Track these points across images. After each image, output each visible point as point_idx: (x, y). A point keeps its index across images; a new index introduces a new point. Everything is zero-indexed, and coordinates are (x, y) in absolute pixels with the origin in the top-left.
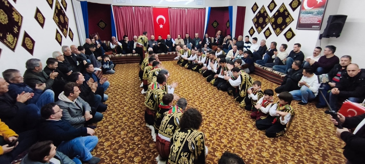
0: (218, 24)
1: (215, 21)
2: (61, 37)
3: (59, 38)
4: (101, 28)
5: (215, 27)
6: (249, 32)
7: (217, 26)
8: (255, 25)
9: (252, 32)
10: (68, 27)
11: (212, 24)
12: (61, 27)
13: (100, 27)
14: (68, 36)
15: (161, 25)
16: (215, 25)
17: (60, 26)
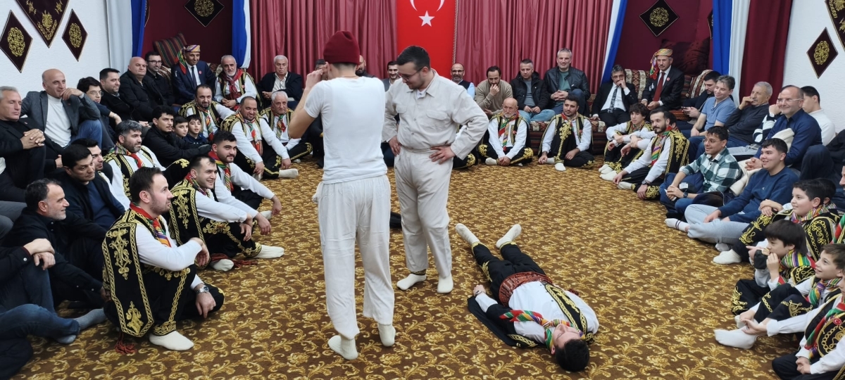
0: (672, 16)
1: (661, 4)
2: (28, 40)
3: (15, 42)
4: (199, 17)
5: (660, 29)
6: (811, 53)
7: (667, 24)
8: (837, 23)
9: (822, 53)
10: (64, 7)
11: (646, 17)
12: (31, 8)
13: (195, 13)
14: (58, 39)
15: (427, 14)
16: (659, 18)
17: (31, 4)
